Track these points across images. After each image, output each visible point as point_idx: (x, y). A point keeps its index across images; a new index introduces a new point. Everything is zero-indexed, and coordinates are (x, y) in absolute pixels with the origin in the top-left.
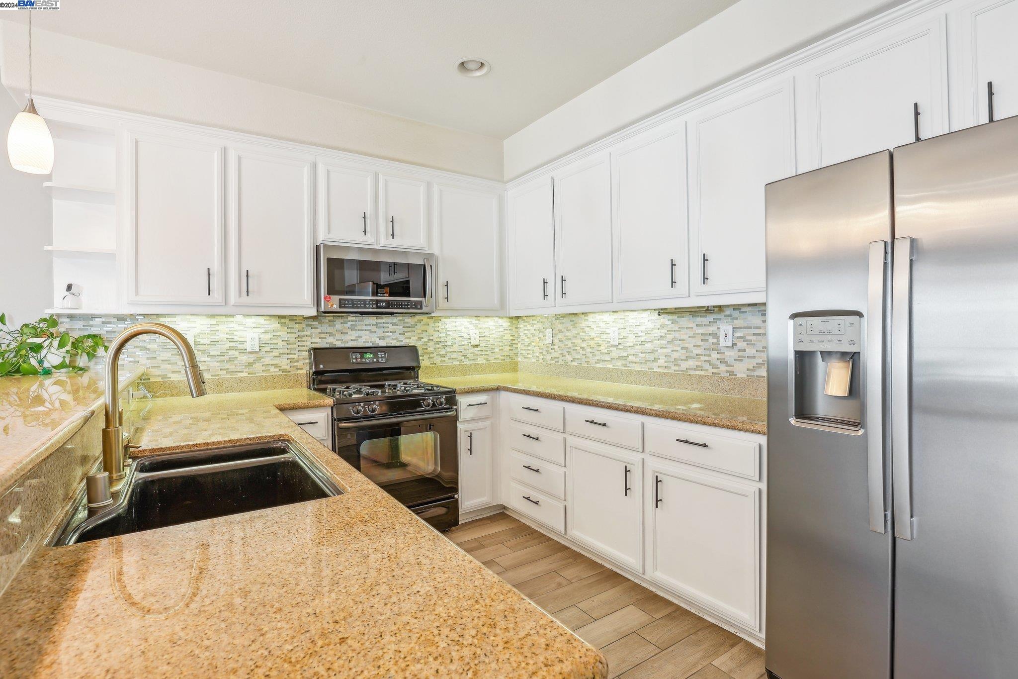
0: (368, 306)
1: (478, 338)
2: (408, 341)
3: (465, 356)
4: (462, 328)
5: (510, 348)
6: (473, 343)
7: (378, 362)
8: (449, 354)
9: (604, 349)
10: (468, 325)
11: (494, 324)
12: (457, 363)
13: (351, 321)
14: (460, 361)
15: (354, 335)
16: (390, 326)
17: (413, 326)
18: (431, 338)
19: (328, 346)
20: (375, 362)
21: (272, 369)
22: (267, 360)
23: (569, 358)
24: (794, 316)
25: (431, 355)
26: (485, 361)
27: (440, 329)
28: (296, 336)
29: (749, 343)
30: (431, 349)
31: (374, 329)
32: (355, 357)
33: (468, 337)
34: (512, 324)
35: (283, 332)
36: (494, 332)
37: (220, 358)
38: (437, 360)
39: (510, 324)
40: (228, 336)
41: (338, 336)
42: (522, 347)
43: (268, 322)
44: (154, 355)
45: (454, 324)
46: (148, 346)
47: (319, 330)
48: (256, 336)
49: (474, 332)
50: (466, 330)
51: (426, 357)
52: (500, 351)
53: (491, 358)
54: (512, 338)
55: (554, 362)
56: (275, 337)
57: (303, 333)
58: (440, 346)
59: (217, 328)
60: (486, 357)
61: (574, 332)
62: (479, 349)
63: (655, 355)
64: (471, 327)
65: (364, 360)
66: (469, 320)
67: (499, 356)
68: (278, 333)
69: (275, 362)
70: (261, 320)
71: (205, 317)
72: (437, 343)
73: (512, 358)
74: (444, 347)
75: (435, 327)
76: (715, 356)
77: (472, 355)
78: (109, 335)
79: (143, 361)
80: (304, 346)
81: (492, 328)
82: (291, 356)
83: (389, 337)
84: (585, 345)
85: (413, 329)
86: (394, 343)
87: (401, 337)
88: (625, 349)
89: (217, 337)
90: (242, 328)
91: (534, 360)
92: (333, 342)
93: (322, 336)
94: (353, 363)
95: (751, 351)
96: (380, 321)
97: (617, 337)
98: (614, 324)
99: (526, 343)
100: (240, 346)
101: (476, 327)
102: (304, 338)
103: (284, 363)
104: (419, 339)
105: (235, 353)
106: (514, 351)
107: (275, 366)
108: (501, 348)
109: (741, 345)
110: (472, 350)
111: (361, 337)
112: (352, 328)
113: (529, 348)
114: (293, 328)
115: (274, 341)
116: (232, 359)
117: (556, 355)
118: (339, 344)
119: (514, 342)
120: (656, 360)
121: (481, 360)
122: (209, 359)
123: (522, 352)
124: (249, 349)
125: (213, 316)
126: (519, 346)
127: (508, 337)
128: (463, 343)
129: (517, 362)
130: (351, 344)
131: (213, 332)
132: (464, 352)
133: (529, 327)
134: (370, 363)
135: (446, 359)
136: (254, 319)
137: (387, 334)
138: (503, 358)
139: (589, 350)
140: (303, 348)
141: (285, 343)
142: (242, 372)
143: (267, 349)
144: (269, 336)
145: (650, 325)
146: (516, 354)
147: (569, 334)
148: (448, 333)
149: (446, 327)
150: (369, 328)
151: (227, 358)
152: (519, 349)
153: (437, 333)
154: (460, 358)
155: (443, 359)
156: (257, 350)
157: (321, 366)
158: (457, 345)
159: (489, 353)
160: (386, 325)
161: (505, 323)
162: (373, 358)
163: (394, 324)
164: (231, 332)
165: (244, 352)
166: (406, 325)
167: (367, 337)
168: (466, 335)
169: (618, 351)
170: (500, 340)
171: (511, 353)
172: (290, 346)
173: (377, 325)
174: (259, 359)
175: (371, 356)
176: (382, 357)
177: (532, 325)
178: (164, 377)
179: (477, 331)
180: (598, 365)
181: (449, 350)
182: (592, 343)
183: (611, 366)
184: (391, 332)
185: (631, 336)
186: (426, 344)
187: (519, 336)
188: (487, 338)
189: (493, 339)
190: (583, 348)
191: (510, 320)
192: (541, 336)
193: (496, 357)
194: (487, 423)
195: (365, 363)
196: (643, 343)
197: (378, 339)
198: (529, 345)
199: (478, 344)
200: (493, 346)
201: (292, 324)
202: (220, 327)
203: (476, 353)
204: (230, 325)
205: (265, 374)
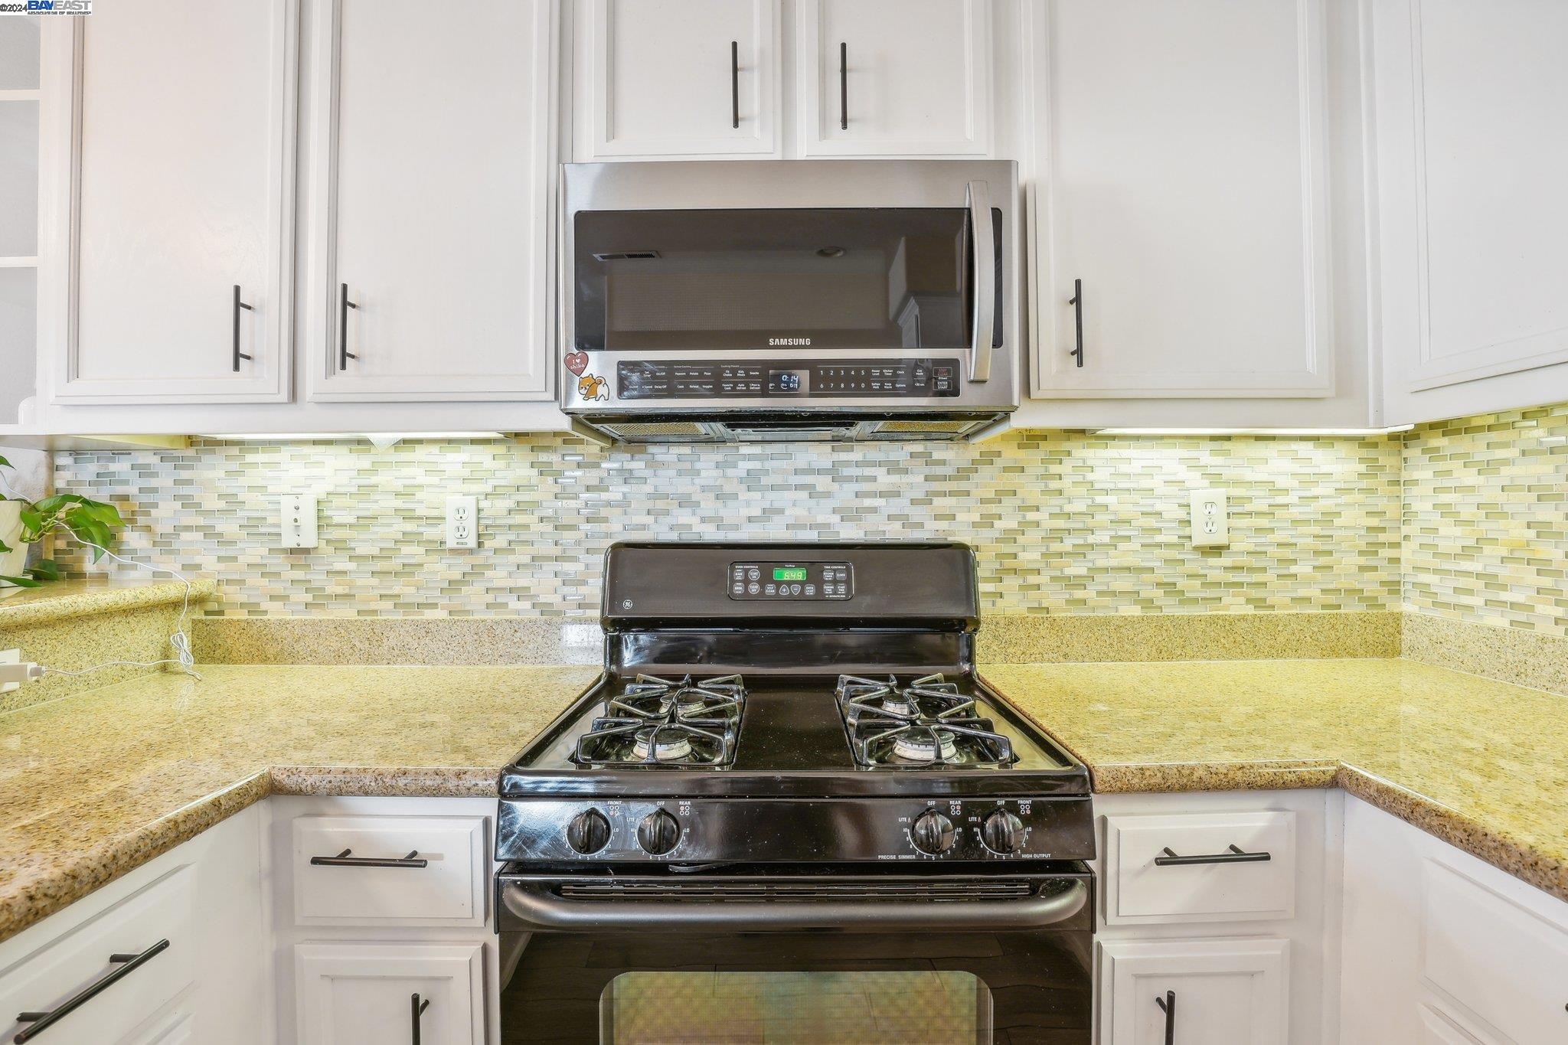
1: (1223, 523)
2: (943, 525)
3: (1170, 588)
4: (1156, 483)
5: (1362, 561)
6: (1201, 538)
7: (819, 598)
8: (1099, 578)
10: (1183, 473)
11: (1296, 467)
12: (1136, 611)
13: (750, 457)
14: (1148, 603)
15: (752, 503)
16: (880, 473)
17: (963, 474)
18: (1031, 516)
19: (672, 537)
20: (809, 600)
21: (514, 604)
22: (498, 577)
25: (1032, 579)
26: (1250, 610)
27: (1066, 484)
28: (579, 504)
30: (1029, 557)
31: (823, 483)
32: (745, 581)
33: (1182, 514)
34: (1374, 468)
35: (543, 494)
36: (1292, 498)
37: (380, 566)
38: (1054, 598)
39: (1362, 468)
40: (399, 503)
41: (709, 506)
42: (1426, 559)
43: (500, 464)
44: (229, 551)
45: (1124, 468)
46: (219, 529)
47: (648, 488)
48: (469, 504)
49: (1201, 493)
50: (1173, 490)
51: (1011, 583)
52: (1318, 575)
53: (1280, 597)
54: (1375, 522)
56: (520, 507)
57: (603, 496)
58: (1068, 545)
59: (374, 480)
60: (1255, 593)
62: (1226, 560)
64: (1194, 478)
65: (770, 590)
66: (1186, 453)
67: (1314, 592)
68: (530, 496)
69: (522, 582)
70: (484, 456)
72: (1056, 535)
73: (1372, 602)
74: (1080, 552)
75: (1047, 477)
77: (1198, 583)
78: (145, 498)
79: (209, 562)
81: (1282, 482)
82: (564, 567)
83: (874, 510)
85: (963, 485)
86: (895, 533)
87: (917, 513)
89: (375, 506)
90: (434, 480)
93: (660, 504)
94: (747, 598)
96: (843, 456)
99: (1451, 536)
100: (430, 533)
101: (1215, 479)
103: (545, 585)
104: (987, 521)
105: (413, 552)
106: (1383, 575)
107: (521, 593)
108: (1323, 560)
110: (1196, 564)
111: (782, 512)
112: (752, 481)
113: (1466, 565)
114: (573, 481)
115: (519, 519)
116: (409, 569)
118: (710, 534)
119: (1382, 537)
121: (1236, 606)
122: (352, 566)
123: (1424, 578)
124: (451, 543)
126: (1406, 552)
127: (1353, 518)
128: (1159, 539)
129: (1397, 618)
131: (366, 491)
132: (1163, 574)
133: (1470, 477)
134: (791, 599)
135: (1090, 593)
136: (466, 454)
137: (868, 502)
138: (1332, 599)
140: (594, 544)
141: (548, 528)
142: (434, 606)
143: (501, 541)
144: (503, 504)
146: (1394, 587)
148: (1100, 499)
149: (1090, 477)
150: (808, 479)
151: (395, 564)
152: (1405, 567)
153: (1056, 501)
154: (1146, 593)
155: (1079, 594)
156: (472, 543)
157: (628, 604)
158: (1135, 545)
159: (1269, 577)
160: (868, 471)
162: (802, 584)
163: (894, 468)
164: (407, 493)
165: (438, 547)
166: (939, 470)
167: (800, 512)
168: (1171, 511)
170: (1316, 530)
171: (1370, 584)
172: (563, 536)
173: (834, 472)
174: (477, 572)
175: (799, 575)
176: (835, 582)
178: (253, 608)
179: (1221, 493)
181: (1101, 563)
184: (882, 495)
186: (1010, 537)
187: (1407, 515)
188: (1264, 522)
189: (1289, 524)
191: (1364, 453)
193: (1302, 592)
194: (1269, 950)
195: (777, 599)
197: (836, 518)
198: (1466, 552)
199: (1220, 539)
200: (1287, 553)
202: (382, 478)
203: (1215, 575)
204: (407, 471)
205: (491, 616)
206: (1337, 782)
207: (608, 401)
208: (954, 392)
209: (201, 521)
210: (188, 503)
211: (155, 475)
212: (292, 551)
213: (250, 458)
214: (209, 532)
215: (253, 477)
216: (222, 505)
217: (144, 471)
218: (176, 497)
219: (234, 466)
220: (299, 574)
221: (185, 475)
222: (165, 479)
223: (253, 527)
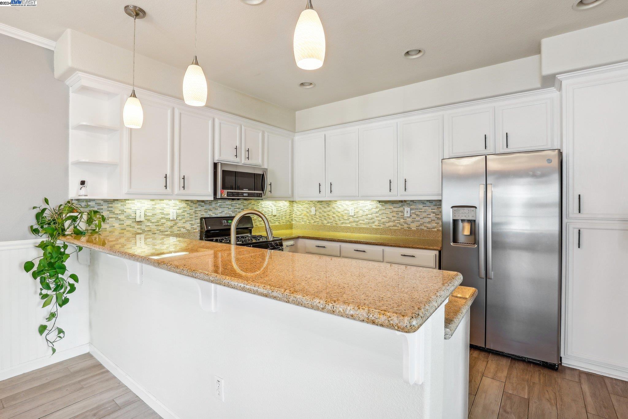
0: (239, 195)
1: (276, 212)
4: (269, 206)
5: (289, 217)
6: (274, 214)
9: (346, 218)
11: (283, 204)
13: (220, 202)
15: (220, 210)
17: (248, 205)
19: (208, 216)
21: (182, 230)
22: (180, 224)
23: (325, 222)
24: (452, 207)
28: (193, 211)
29: (417, 215)
31: (230, 207)
32: (224, 223)
33: (272, 211)
34: (291, 204)
35: (188, 208)
36: (282, 208)
37: (157, 224)
39: (289, 204)
40: (160, 211)
41: (214, 211)
42: (296, 216)
43: (180, 203)
44: (122, 222)
45: (266, 204)
46: (119, 217)
47: (205, 208)
48: (175, 211)
50: (271, 207)
52: (285, 219)
53: (281, 222)
54: (290, 211)
55: (316, 224)
56: (184, 211)
57: (197, 209)
59: (155, 206)
60: (279, 222)
61: (329, 209)
62: (276, 217)
63: (373, 220)
64: (273, 206)
65: (228, 224)
66: (272, 202)
68: (185, 209)
69: (183, 226)
70: (177, 202)
71: (149, 200)
73: (290, 222)
76: (402, 220)
77: (273, 220)
78: (100, 211)
79: (117, 225)
80: (197, 216)
81: (282, 206)
82: (191, 222)
83: (236, 211)
84: (335, 216)
88: (357, 217)
89: (155, 212)
90: (168, 206)
91: (303, 223)
92: (210, 214)
93: (206, 211)
94: (225, 225)
95: (418, 219)
96: (233, 202)
97: (353, 212)
98: (352, 206)
99: (298, 213)
100: (167, 217)
101: (275, 206)
102: (197, 212)
103: (188, 226)
105: (164, 221)
106: (291, 218)
107: (184, 228)
108: (285, 217)
109: (414, 216)
110: (273, 218)
111: (224, 212)
112: (220, 207)
113: (300, 217)
114: (192, 206)
115: (183, 214)
116: (163, 224)
117: (317, 220)
118: (214, 215)
119: (291, 213)
120: (374, 222)
121: (277, 224)
122: (150, 224)
123: (295, 219)
124: (171, 219)
125: (153, 200)
126: (293, 215)
127: (288, 211)
128: (269, 214)
129: (292, 224)
130: (219, 215)
131: (154, 209)
132: (269, 219)
133: (300, 206)
136: (173, 202)
137: (236, 210)
138: (286, 222)
139: (337, 218)
140: (197, 218)
141: (188, 215)
142: (167, 231)
143: (180, 218)
144: (181, 211)
145: (370, 207)
146: (292, 220)
147: (325, 210)
148: (263, 209)
149: (262, 205)
150: (228, 206)
151: (160, 223)
152: (293, 217)
156: (175, 219)
157: (209, 228)
158: (267, 215)
159: (280, 219)
160: (236, 205)
161: (287, 204)
163: (239, 205)
164: (162, 209)
165: (168, 220)
167: (227, 212)
168: (270, 210)
169: (353, 219)
170: (285, 213)
171: (290, 220)
172: (191, 216)
174: (176, 224)
177: (302, 205)
179: (275, 208)
180: (342, 225)
182: (339, 215)
183: (350, 226)
185: (361, 212)
187: (293, 210)
188: (280, 212)
189: (282, 212)
190: (334, 217)
191: (290, 202)
192: (308, 210)
193: (283, 221)
196: (367, 215)
197: (232, 212)
198: (300, 215)
199: (276, 214)
200: (282, 216)
201: (192, 204)
202: (157, 206)
203: (275, 219)
204: (162, 205)
205: (178, 232)
206: (298, 238)
207: (225, 196)
209: (114, 216)
210: (111, 212)
211: (102, 205)
212: (138, 222)
213: (127, 202)
214: (117, 219)
215: (128, 206)
216: (120, 212)
217: (99, 204)
218: (108, 211)
219: (122, 203)
220: (139, 227)
221: (110, 205)
222: (105, 207)
223: (128, 217)
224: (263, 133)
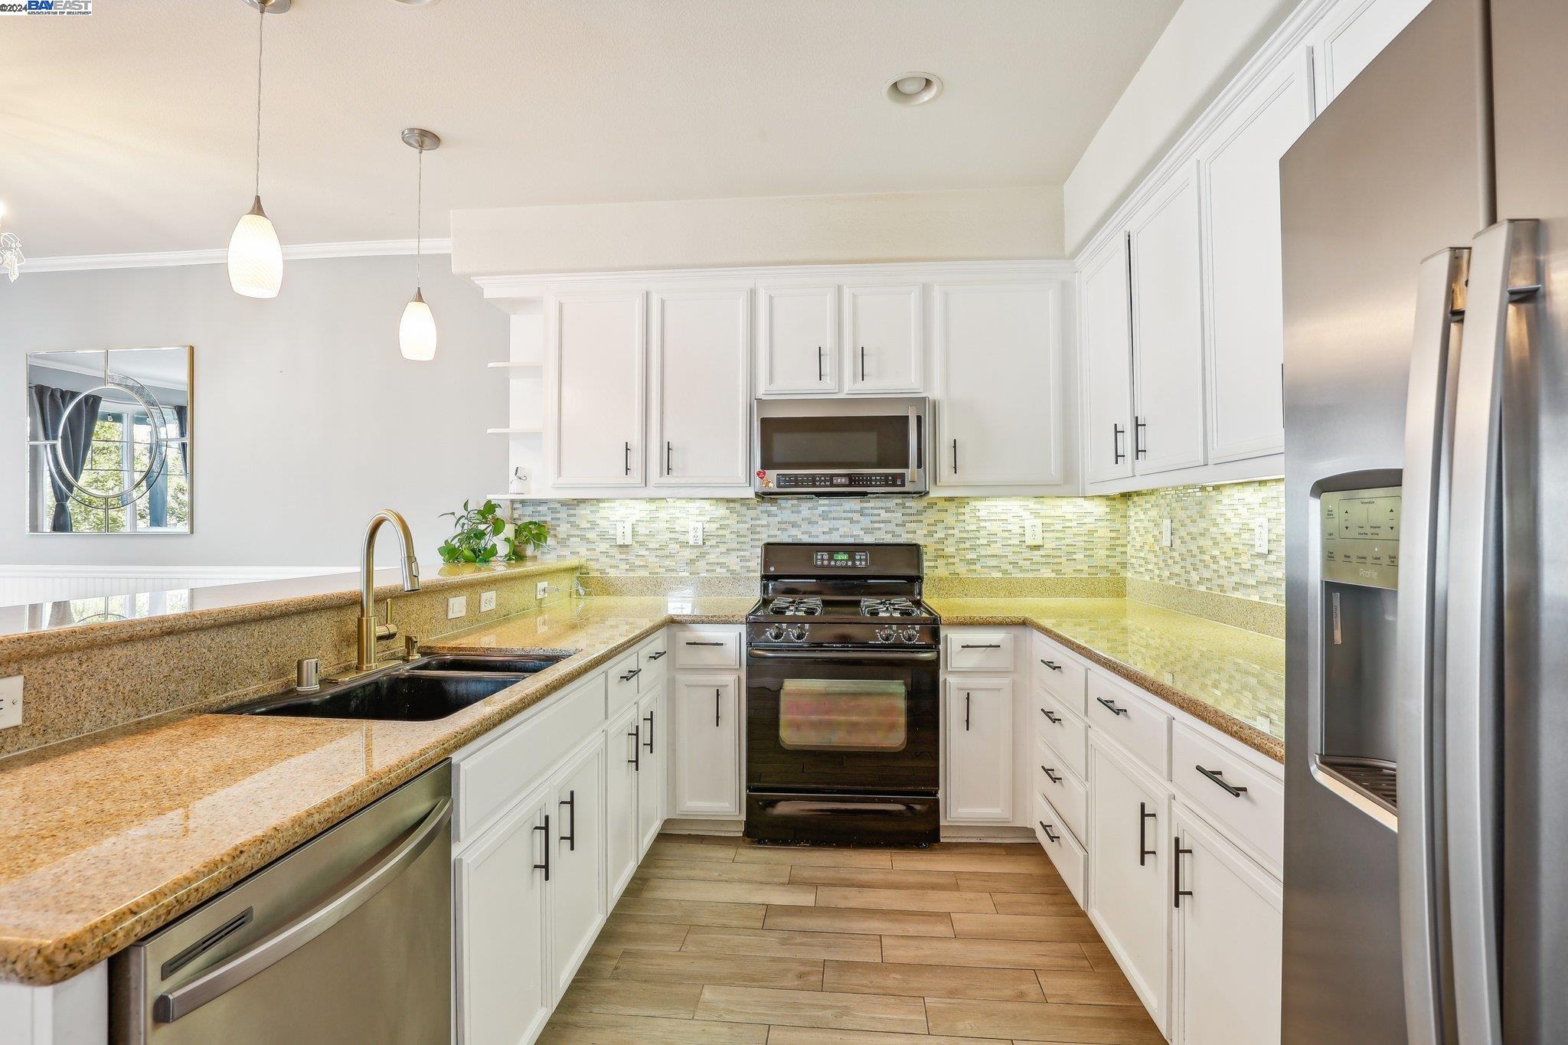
0: (817, 484)
1: (1040, 535)
2: (911, 536)
3: (1014, 564)
4: (1008, 517)
5: (1108, 553)
6: (1030, 542)
7: (854, 567)
8: (982, 560)
9: (1245, 561)
10: (1021, 512)
11: (1075, 510)
12: (1000, 575)
13: (824, 505)
14: (1005, 572)
15: (826, 525)
16: (882, 512)
17: (919, 513)
18: (951, 532)
19: (790, 541)
20: (849, 567)
21: (719, 570)
22: (712, 557)
23: (1194, 577)
24: (1322, 488)
25: (951, 560)
26: (1053, 575)
27: (966, 517)
28: (748, 526)
30: (950, 550)
31: (856, 517)
32: (821, 558)
33: (1021, 531)
34: (1114, 510)
35: (732, 521)
36: (1074, 524)
37: (659, 553)
38: (961, 569)
39: (1108, 510)
40: (668, 525)
41: (805, 527)
42: (1133, 552)
43: (713, 508)
44: (592, 546)
45: (994, 510)
46: (587, 536)
47: (778, 519)
48: (700, 526)
49: (1030, 521)
50: (1017, 520)
51: (941, 562)
52: (1086, 559)
53: (1068, 570)
54: (1114, 535)
55: (1172, 583)
56: (722, 527)
57: (758, 522)
58: (967, 545)
59: (657, 515)
60: (1056, 567)
61: (1203, 524)
62: (1042, 552)
64: (1026, 515)
65: (833, 563)
66: (1021, 503)
67: (1085, 567)
68: (726, 522)
69: (722, 561)
70: (706, 504)
71: (644, 502)
72: (962, 540)
73: (1113, 572)
74: (973, 548)
75: (958, 514)
77: (1029, 562)
78: (554, 522)
79: (583, 551)
80: (759, 540)
81: (1068, 516)
82: (742, 553)
83: (880, 529)
84: (1216, 552)
85: (920, 518)
86: (888, 539)
87: (899, 530)
88: (1277, 562)
89: (657, 526)
90: (684, 515)
91: (1147, 578)
92: (797, 536)
93: (783, 526)
94: (822, 566)
96: (865, 505)
97: (1265, 537)
98: (1262, 510)
99: (1138, 541)
100: (682, 538)
101: (1036, 515)
102: (758, 529)
103: (733, 561)
104: (930, 534)
105: (674, 547)
106: (1118, 560)
107: (722, 565)
108: (1088, 553)
110: (1028, 554)
111: (838, 529)
112: (824, 516)
113: (1142, 554)
114: (745, 516)
115: (721, 532)
116: (672, 554)
117: (1177, 569)
118: (806, 539)
119: (1118, 542)
121: (1046, 573)
122: (647, 553)
123: (1133, 561)
124: (691, 543)
125: (652, 500)
126: (1129, 549)
127: (1103, 532)
128: (1010, 542)
129: (1124, 579)
130: (821, 539)
131: (653, 520)
132: (1011, 558)
133: (1142, 515)
134: (842, 567)
135: (978, 567)
136: (699, 503)
137: (876, 525)
138: (1093, 570)
139: (1223, 563)
140: (757, 543)
141: (734, 536)
142: (683, 570)
143: (713, 542)
144: (714, 526)
146: (1124, 565)
147: (1194, 529)
148: (983, 524)
149: (978, 514)
150: (850, 515)
151: (666, 552)
152: (1127, 556)
153: (962, 525)
154: (1004, 567)
155: (973, 567)
156: (701, 543)
157: (772, 569)
158: (999, 545)
159: (1063, 560)
160: (876, 512)
161: (1100, 508)
162: (847, 561)
163: (888, 510)
164: (673, 520)
165: (685, 545)
166: (909, 511)
167: (845, 529)
168: (1016, 529)
169: (1268, 568)
170: (1086, 538)
171: (1112, 563)
172: (741, 539)
173: (862, 513)
174: (703, 555)
175: (845, 557)
176: (860, 560)
177: (1145, 512)
178: (602, 572)
179: (1038, 522)
180: (1238, 595)
181: (983, 553)
182: (1227, 548)
183: (1256, 598)
184: (883, 522)
186: (941, 541)
187: (1127, 531)
188: (1060, 535)
189: (1072, 536)
190: (1213, 557)
191: (1108, 503)
192: (1156, 532)
193: (1078, 567)
194: (1003, 682)
195: (835, 567)
197: (862, 532)
198: (1141, 549)
199: (1039, 542)
200: (1071, 549)
201: (743, 510)
202: (663, 515)
203: (1037, 559)
204: (671, 511)
205: (708, 575)
206: (1024, 623)
207: (773, 487)
208: (903, 485)
209: (578, 532)
210: (573, 524)
211: (559, 512)
212: (620, 546)
213: (601, 505)
214: (583, 538)
215: (602, 513)
216: (589, 525)
217: (554, 511)
218: (568, 522)
219: (594, 508)
220: (623, 557)
221: (572, 512)
222: (563, 515)
223: (603, 536)
224: (926, 291)
